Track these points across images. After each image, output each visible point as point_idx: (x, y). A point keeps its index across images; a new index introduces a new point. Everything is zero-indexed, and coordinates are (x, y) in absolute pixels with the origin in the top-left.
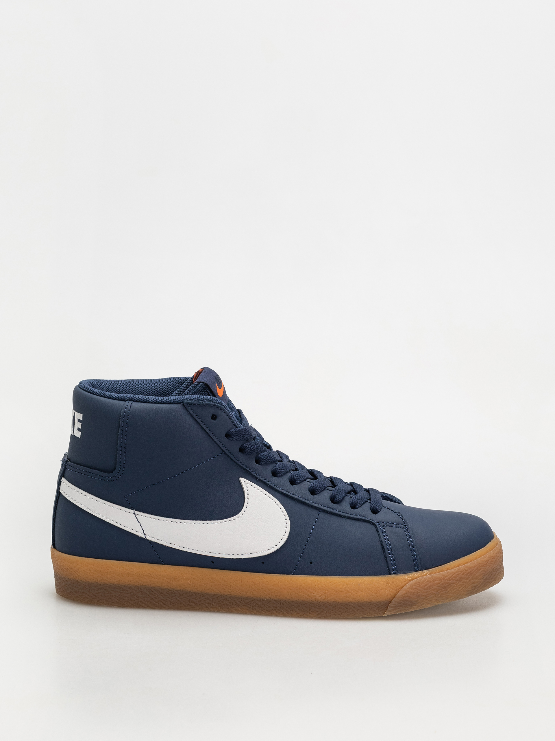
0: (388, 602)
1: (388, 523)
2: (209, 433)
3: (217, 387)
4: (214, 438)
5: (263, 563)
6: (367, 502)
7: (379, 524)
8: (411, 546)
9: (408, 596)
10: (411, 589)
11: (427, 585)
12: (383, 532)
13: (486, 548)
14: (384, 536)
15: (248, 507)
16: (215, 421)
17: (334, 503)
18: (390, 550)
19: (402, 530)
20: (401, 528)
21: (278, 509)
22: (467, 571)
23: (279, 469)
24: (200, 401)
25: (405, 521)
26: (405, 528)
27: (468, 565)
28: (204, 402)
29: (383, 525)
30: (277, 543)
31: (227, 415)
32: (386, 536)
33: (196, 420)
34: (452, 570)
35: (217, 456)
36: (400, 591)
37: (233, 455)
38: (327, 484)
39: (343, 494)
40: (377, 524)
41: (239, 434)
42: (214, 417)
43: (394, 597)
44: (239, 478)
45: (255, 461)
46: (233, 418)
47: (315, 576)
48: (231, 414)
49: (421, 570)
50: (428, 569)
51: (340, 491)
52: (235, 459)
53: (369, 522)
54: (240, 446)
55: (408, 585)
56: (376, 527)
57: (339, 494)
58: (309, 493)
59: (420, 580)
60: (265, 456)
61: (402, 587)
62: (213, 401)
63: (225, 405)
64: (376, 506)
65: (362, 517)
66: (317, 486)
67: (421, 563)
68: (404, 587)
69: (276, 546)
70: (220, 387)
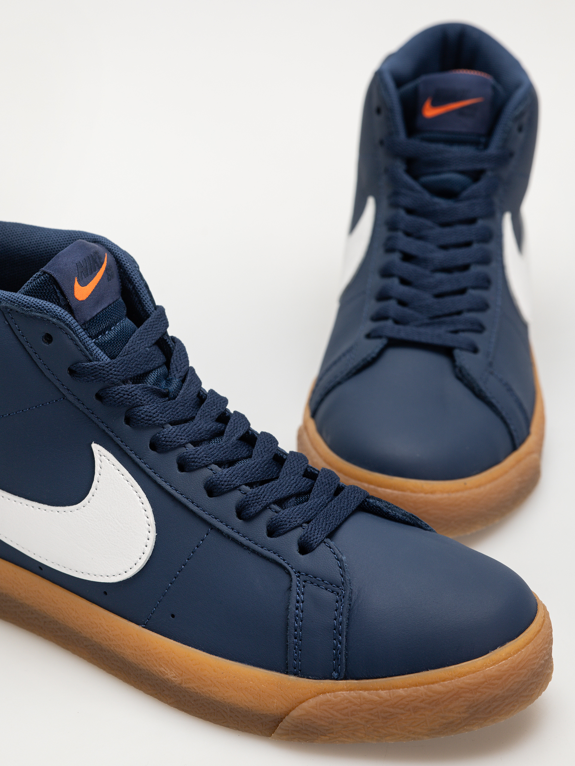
0: (279, 719)
1: (315, 578)
2: (37, 363)
3: (76, 283)
4: (47, 373)
5: (105, 593)
6: (301, 526)
7: (299, 577)
8: (337, 632)
9: (309, 719)
10: (316, 709)
11: (347, 708)
12: (298, 594)
13: (482, 659)
14: (298, 602)
15: (94, 495)
16: (48, 346)
17: (240, 519)
18: (298, 630)
19: (333, 597)
20: (333, 592)
21: (141, 511)
22: (431, 697)
23: (163, 439)
24: (25, 308)
25: (345, 581)
26: (339, 595)
27: (436, 687)
28: (30, 310)
29: (305, 579)
30: (127, 569)
31: (71, 339)
32: (300, 601)
33: (17, 338)
34: (401, 691)
35: (56, 401)
36: (297, 708)
37: (83, 405)
38: (247, 476)
39: (260, 505)
40: (294, 576)
41: (92, 373)
42: (48, 338)
43: (287, 714)
44: (92, 443)
45: (125, 420)
46: (85, 343)
47: (172, 641)
48: (79, 337)
49: (345, 678)
50: (357, 679)
51: (259, 499)
52: (86, 411)
53: (284, 568)
54: (96, 391)
55: (312, 702)
56: (291, 581)
57: (254, 503)
58: (204, 492)
59: (335, 698)
60: (142, 414)
61: (301, 703)
62: (47, 312)
63: (70, 322)
64: (310, 538)
65: (275, 557)
66: (221, 481)
67: (346, 666)
68: (304, 704)
69: (126, 572)
70: (83, 284)
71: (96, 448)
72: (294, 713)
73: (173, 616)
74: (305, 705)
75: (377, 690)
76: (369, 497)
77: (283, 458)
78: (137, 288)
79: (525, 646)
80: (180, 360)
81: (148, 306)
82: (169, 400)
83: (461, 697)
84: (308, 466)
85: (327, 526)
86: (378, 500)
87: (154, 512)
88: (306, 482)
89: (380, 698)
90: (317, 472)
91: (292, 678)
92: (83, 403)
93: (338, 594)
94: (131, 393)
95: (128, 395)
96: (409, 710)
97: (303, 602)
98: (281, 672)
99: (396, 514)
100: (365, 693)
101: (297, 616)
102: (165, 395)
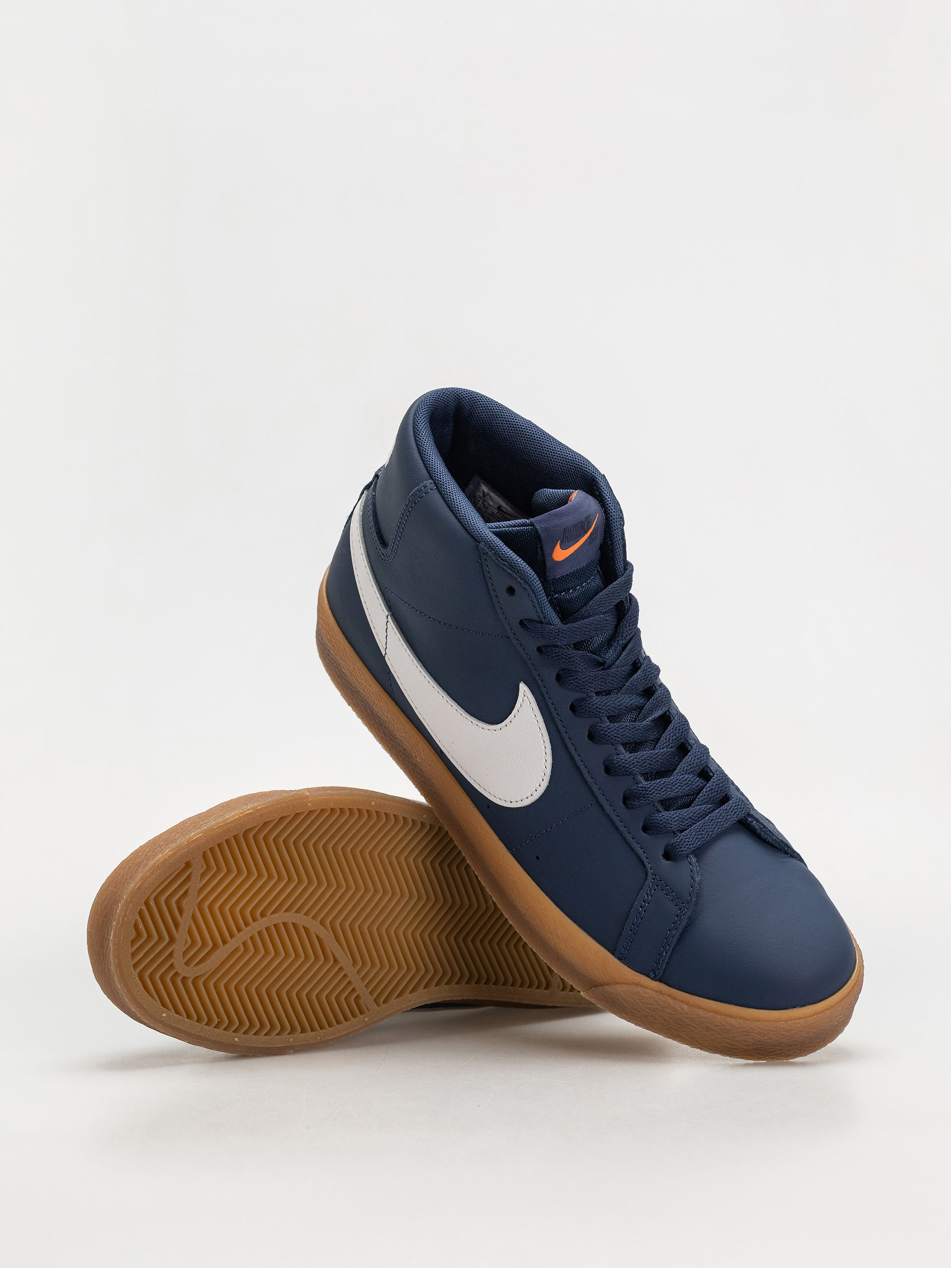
1: (667, 886)
3: (558, 545)
4: (501, 615)
5: (489, 807)
6: (674, 833)
7: (654, 879)
8: (667, 942)
9: (618, 999)
12: (647, 894)
14: (644, 901)
15: (507, 726)
16: (509, 596)
17: (624, 804)
18: (636, 925)
19: (675, 910)
24: (499, 559)
25: (691, 900)
26: (681, 911)
29: (658, 884)
30: (513, 800)
32: (647, 901)
34: (701, 1012)
35: (502, 637)
36: (611, 985)
37: (524, 650)
38: (646, 767)
39: (645, 800)
40: (650, 877)
41: (540, 633)
42: (511, 591)
43: (602, 985)
44: (520, 682)
45: (556, 675)
46: (542, 607)
47: (529, 878)
48: (538, 601)
49: (660, 981)
50: (669, 986)
51: (646, 794)
52: (525, 656)
53: (644, 866)
54: (540, 645)
55: (625, 988)
56: (646, 879)
57: (640, 797)
58: (603, 767)
59: (645, 993)
60: (573, 680)
61: (617, 983)
62: (518, 572)
63: (535, 587)
64: (677, 849)
65: (640, 852)
66: (620, 765)
67: (664, 972)
68: (617, 985)
69: (511, 802)
70: (564, 547)
71: (523, 687)
72: (607, 988)
73: (538, 858)
74: (617, 987)
75: (682, 1002)
76: (749, 815)
77: (687, 748)
78: (614, 547)
79: (824, 1011)
80: (629, 626)
81: (619, 566)
82: (602, 669)
83: (750, 1036)
84: (707, 766)
85: (697, 841)
86: (756, 820)
87: (553, 765)
88: (699, 782)
89: (682, 1009)
90: (711, 774)
91: (616, 960)
92: (524, 649)
93: (680, 909)
94: (569, 658)
95: (566, 659)
96: (702, 1028)
97: (648, 903)
98: (609, 951)
99: (767, 838)
100: (671, 1001)
101: (639, 913)
102: (601, 665)
